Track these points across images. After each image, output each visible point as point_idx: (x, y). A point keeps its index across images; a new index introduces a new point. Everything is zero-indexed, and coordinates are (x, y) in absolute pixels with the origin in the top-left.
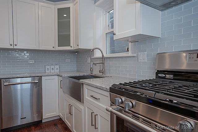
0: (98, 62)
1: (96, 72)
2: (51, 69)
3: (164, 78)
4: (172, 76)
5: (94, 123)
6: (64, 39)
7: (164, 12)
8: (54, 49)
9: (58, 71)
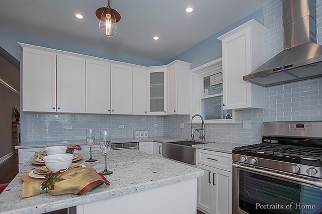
0: (200, 128)
1: (197, 139)
2: (136, 135)
3: (270, 142)
4: (277, 141)
5: (211, 181)
6: (157, 103)
7: (267, 88)
8: (146, 114)
9: (147, 136)
